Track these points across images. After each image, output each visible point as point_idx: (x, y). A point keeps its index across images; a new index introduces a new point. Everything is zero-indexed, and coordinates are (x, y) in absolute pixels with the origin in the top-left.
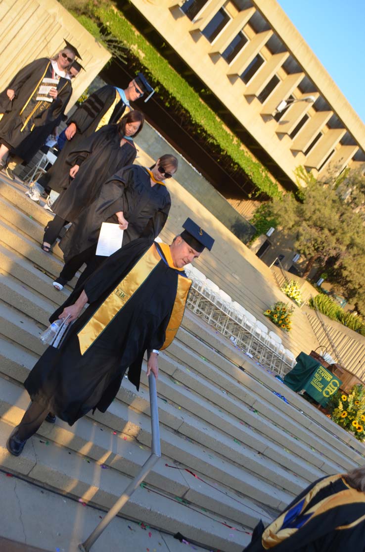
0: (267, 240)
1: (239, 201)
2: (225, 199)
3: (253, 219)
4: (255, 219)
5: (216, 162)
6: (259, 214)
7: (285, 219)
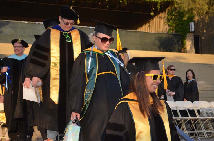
0: (194, 36)
1: (148, 24)
2: (136, 31)
3: (170, 29)
4: (172, 27)
5: (106, 10)
6: (171, 21)
7: (199, 8)
